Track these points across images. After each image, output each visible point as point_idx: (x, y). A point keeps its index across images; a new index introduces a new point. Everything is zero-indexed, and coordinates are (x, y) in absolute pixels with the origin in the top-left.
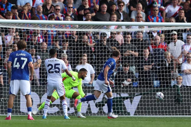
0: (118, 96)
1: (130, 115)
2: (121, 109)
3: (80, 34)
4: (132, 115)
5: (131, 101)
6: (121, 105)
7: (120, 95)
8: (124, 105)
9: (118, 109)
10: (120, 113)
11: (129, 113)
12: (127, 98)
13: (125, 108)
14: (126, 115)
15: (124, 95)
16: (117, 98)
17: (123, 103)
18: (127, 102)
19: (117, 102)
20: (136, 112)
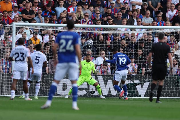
0: (132, 82)
1: (141, 97)
2: (134, 92)
5: (142, 87)
6: (134, 89)
7: (133, 82)
8: (136, 89)
9: (131, 92)
10: (133, 95)
11: (140, 95)
12: (139, 84)
13: (137, 92)
14: (138, 97)
16: (131, 84)
17: (136, 87)
19: (131, 86)
20: (145, 95)
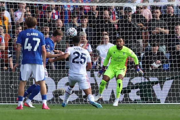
0: (147, 81)
1: (160, 102)
2: (150, 95)
3: (101, 9)
4: (162, 103)
5: (162, 87)
6: (149, 91)
7: (148, 79)
8: (153, 91)
9: (146, 95)
10: (149, 100)
11: (159, 100)
12: (157, 83)
13: (154, 95)
14: (156, 102)
15: (152, 79)
16: (145, 83)
17: (152, 88)
18: (156, 88)
20: (167, 99)
